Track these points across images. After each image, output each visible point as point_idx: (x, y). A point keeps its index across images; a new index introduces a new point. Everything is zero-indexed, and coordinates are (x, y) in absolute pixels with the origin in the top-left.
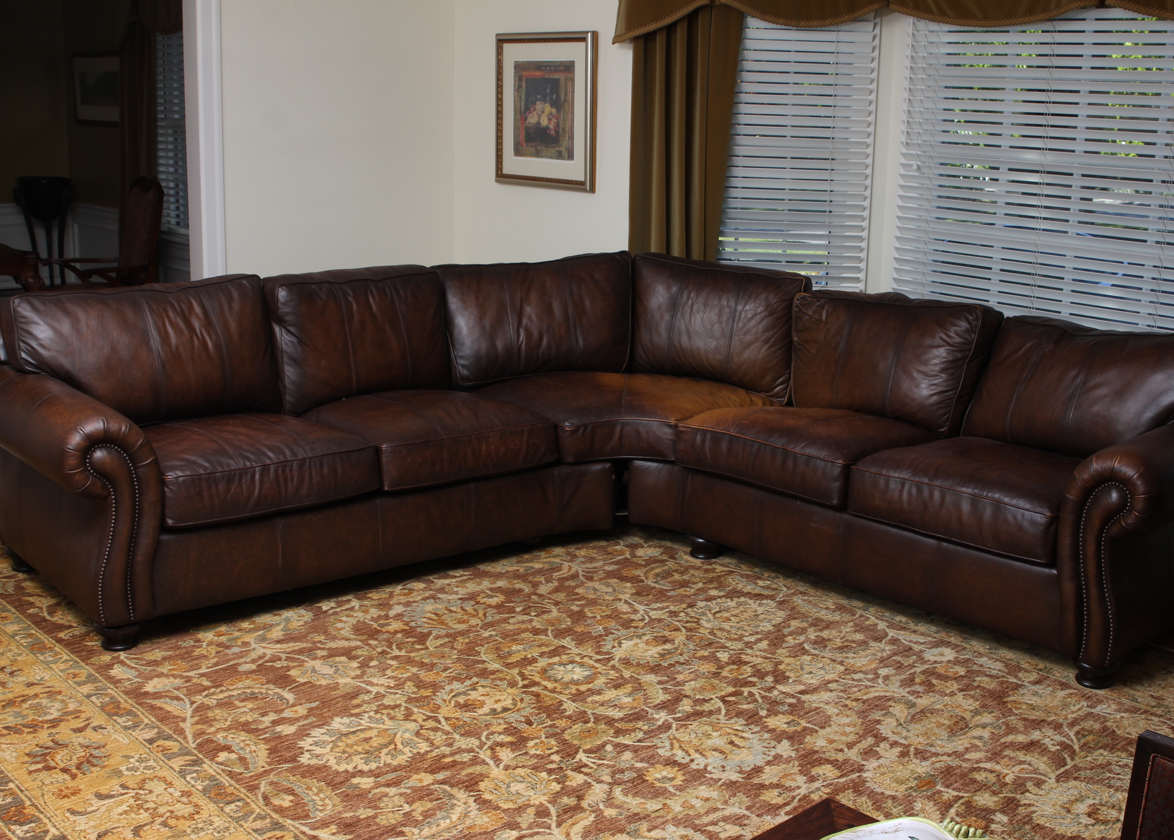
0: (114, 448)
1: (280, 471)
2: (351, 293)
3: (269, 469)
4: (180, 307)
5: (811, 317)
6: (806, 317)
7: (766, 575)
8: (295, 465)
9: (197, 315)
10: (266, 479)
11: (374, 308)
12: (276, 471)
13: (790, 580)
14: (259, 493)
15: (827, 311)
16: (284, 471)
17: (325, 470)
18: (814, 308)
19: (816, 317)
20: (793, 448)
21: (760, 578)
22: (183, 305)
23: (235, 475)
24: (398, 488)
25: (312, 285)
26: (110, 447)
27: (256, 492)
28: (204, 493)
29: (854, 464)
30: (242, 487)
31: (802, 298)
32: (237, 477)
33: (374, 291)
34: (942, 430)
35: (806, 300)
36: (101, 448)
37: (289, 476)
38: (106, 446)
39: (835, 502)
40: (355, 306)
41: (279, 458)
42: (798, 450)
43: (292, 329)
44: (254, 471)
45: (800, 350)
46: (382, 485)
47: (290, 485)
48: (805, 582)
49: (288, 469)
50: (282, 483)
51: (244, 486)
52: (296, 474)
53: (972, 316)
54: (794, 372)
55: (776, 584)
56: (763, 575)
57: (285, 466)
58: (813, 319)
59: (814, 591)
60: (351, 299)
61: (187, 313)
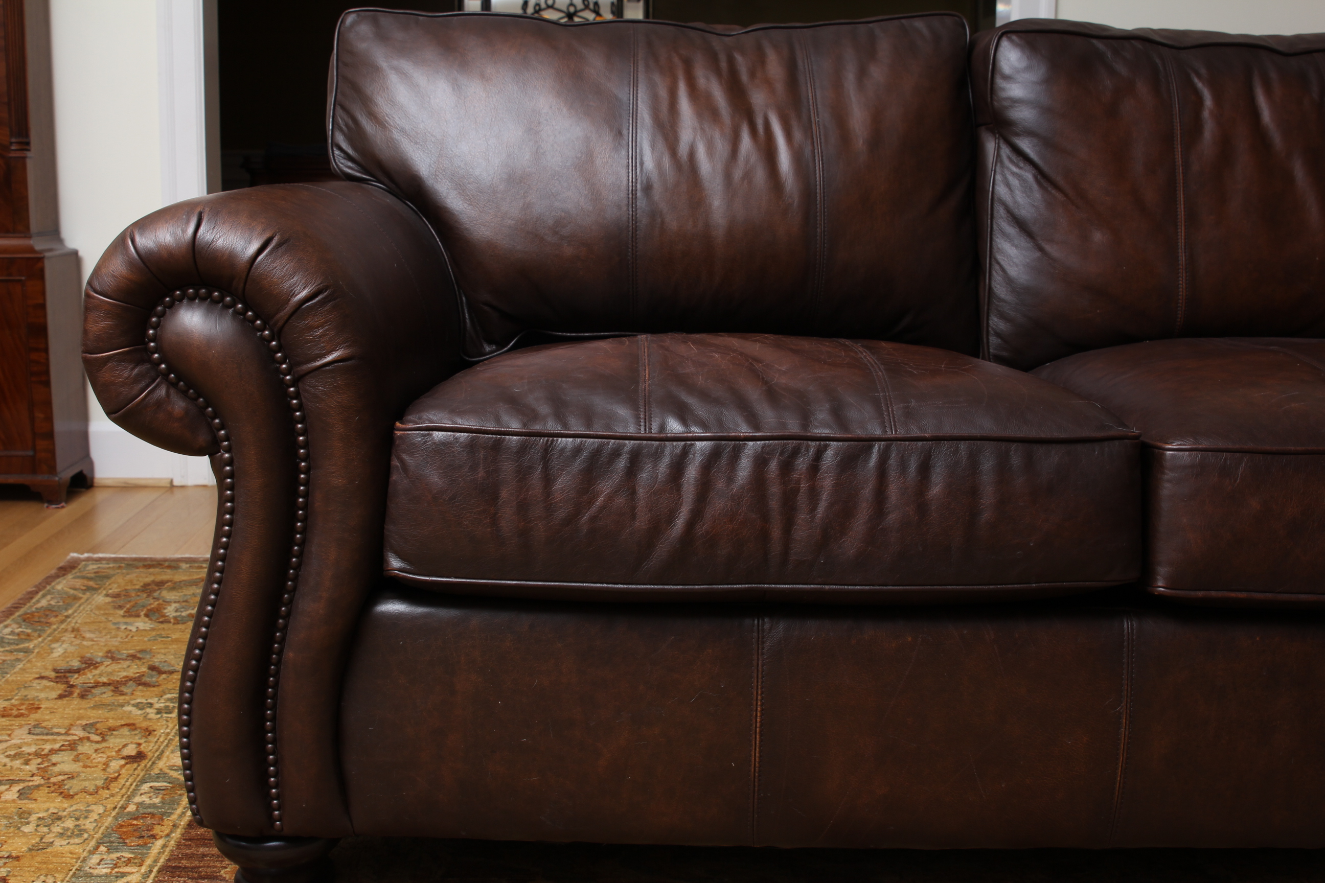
0: (233, 305)
1: (773, 465)
2: (1203, 71)
3: (736, 455)
4: (731, 62)
8: (829, 453)
9: (768, 83)
10: (720, 484)
11: (1266, 115)
12: (761, 462)
14: (691, 524)
16: (787, 467)
17: (936, 489)
22: (739, 58)
23: (616, 454)
24: (1200, 594)
25: (1095, 42)
26: (221, 300)
27: (680, 522)
28: (504, 494)
30: (633, 493)
32: (622, 463)
33: (1273, 75)
36: (192, 299)
37: (804, 486)
38: (209, 296)
40: (1208, 101)
41: (783, 425)
43: (1025, 145)
44: (685, 453)
46: (1147, 572)
47: (802, 517)
49: (802, 463)
50: (774, 504)
51: (641, 492)
52: (827, 483)
57: (795, 453)
60: (1200, 85)
61: (744, 77)
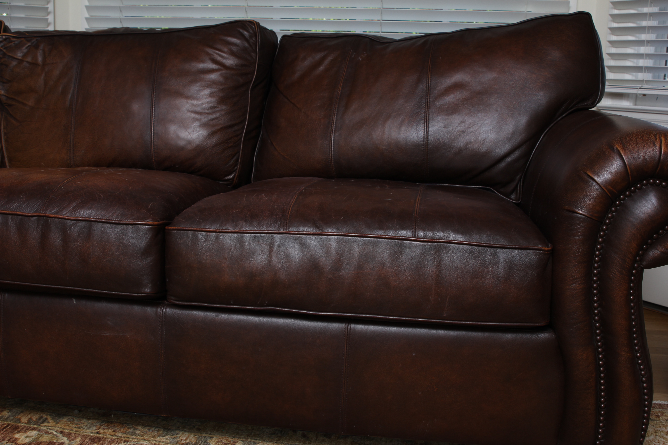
5: (21, 61)
6: (14, 63)
7: (24, 419)
13: (65, 420)
15: (44, 51)
18: (24, 49)
19: (29, 59)
20: (57, 213)
21: (16, 429)
29: (168, 224)
31: (5, 40)
34: (230, 177)
35: (11, 42)
39: (148, 290)
42: (65, 214)
45: (10, 105)
48: (89, 419)
53: (247, 31)
54: (5, 134)
55: (47, 433)
56: (20, 421)
58: (25, 63)
59: (110, 431)
